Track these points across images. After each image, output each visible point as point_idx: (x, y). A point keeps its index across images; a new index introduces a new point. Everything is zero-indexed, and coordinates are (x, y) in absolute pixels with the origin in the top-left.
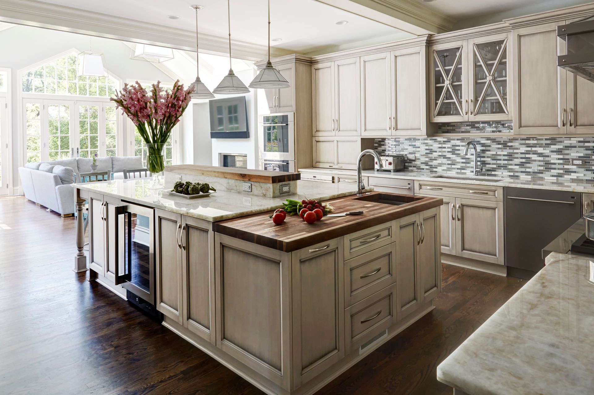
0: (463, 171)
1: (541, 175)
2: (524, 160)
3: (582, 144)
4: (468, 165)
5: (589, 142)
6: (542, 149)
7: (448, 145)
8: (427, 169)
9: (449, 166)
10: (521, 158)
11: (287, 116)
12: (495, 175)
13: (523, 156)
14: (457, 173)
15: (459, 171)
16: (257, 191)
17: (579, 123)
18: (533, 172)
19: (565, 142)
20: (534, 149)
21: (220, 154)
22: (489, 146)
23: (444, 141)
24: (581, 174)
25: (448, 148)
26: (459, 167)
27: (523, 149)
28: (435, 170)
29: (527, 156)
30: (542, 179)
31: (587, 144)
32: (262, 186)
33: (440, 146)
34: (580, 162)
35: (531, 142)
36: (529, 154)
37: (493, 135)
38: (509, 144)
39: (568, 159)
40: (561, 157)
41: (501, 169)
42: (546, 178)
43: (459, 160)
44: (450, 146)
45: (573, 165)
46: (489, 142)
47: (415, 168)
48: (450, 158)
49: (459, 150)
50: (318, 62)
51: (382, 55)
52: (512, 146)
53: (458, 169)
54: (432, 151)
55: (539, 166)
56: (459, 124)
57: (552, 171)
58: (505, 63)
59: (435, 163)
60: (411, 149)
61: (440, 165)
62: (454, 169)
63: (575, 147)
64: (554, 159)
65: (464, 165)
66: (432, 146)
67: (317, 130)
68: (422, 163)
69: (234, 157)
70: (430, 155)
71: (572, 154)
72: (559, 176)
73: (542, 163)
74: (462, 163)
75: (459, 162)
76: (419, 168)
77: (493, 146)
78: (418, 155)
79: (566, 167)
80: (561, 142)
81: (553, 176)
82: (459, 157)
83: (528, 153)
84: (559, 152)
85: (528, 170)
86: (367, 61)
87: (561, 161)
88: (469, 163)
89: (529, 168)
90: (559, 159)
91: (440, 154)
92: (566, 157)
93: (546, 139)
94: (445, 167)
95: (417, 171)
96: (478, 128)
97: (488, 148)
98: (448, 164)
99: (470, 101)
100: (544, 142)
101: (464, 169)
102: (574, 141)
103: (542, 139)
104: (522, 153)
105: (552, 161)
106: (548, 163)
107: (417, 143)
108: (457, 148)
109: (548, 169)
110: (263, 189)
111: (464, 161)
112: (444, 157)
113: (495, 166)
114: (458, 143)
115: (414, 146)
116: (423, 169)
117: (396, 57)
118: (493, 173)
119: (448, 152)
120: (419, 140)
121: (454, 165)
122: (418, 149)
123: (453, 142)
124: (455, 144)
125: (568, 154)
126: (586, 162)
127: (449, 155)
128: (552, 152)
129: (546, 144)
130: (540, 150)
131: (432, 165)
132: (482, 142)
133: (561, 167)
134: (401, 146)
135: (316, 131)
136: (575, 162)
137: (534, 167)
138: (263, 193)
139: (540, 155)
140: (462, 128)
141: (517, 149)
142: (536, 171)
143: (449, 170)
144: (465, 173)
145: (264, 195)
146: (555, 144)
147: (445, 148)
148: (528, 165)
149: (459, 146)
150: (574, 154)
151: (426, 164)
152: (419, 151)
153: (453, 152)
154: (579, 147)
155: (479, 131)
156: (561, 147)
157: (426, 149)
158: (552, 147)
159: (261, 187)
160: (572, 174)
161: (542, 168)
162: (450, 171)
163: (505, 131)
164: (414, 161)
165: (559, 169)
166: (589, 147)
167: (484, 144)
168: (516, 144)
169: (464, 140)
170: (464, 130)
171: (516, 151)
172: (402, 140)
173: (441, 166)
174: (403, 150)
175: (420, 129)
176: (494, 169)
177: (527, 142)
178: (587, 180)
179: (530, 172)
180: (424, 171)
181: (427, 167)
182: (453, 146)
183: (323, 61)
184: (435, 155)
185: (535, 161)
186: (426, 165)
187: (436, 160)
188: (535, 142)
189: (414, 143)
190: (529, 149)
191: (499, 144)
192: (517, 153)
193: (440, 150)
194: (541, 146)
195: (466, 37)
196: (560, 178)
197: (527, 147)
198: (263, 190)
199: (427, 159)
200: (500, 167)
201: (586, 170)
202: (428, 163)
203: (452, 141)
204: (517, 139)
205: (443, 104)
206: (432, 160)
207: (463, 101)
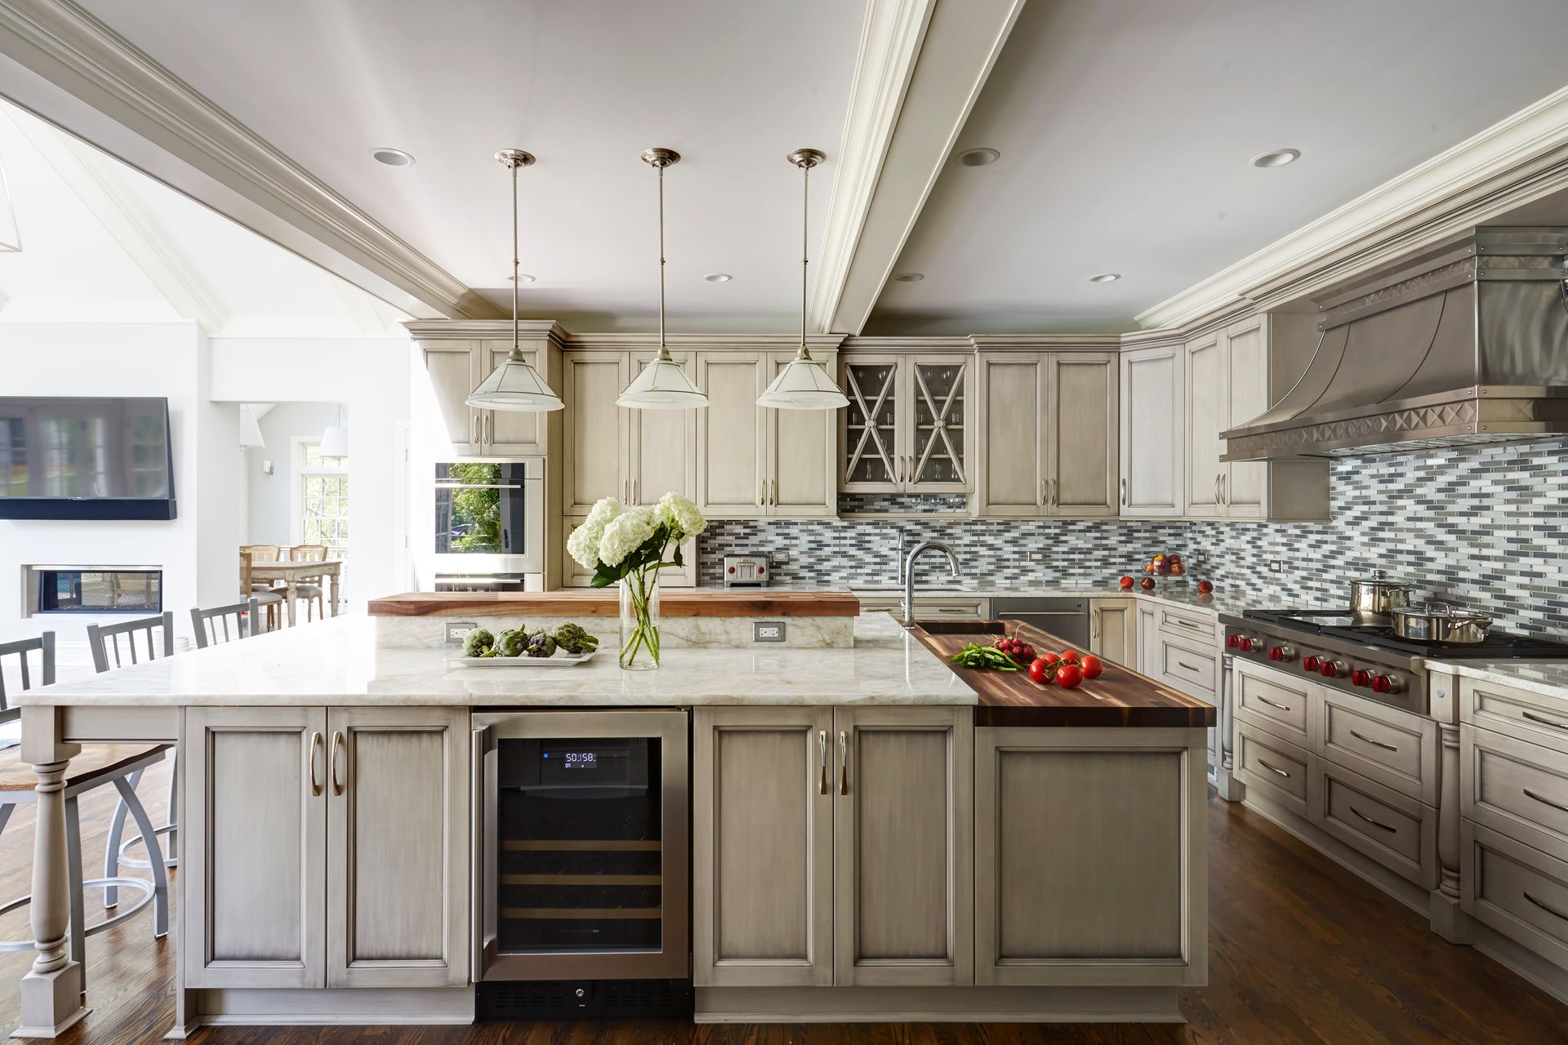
0: (876, 578)
1: (990, 578)
2: (968, 556)
3: (1041, 531)
4: (884, 567)
5: (1049, 527)
6: (993, 538)
7: (851, 533)
8: (810, 578)
9: (853, 571)
10: (965, 553)
11: (523, 465)
12: (926, 582)
13: (968, 549)
14: (866, 582)
15: (870, 578)
16: (805, 638)
17: (1061, 501)
18: (981, 574)
19: (1022, 527)
20: (982, 538)
21: (28, 567)
22: (919, 535)
23: (843, 527)
24: (1042, 574)
25: (851, 538)
26: (870, 571)
27: (968, 539)
28: (826, 578)
29: (973, 549)
30: (992, 584)
31: (1047, 531)
32: (821, 625)
33: (837, 535)
34: (1039, 557)
35: (979, 527)
36: (976, 546)
37: (925, 517)
38: (949, 531)
39: (1025, 552)
40: (1016, 549)
41: (935, 571)
42: (997, 582)
43: (869, 558)
44: (854, 535)
45: (1031, 560)
46: (919, 527)
47: (788, 578)
48: (853, 556)
49: (869, 542)
50: (582, 347)
51: (750, 357)
52: (951, 534)
53: (867, 574)
54: (820, 545)
55: (990, 564)
56: (870, 496)
57: (1005, 570)
58: (962, 402)
59: (826, 566)
60: (780, 542)
61: (836, 569)
62: (861, 574)
63: (1033, 534)
64: (1007, 552)
65: (878, 567)
66: (821, 535)
67: (577, 501)
68: (802, 567)
69: (76, 574)
70: (818, 553)
71: (1030, 545)
72: (1014, 577)
73: (993, 560)
74: (876, 563)
75: (869, 563)
76: (795, 577)
77: (924, 535)
78: (793, 553)
79: (1022, 564)
80: (1017, 527)
81: (1006, 578)
82: (869, 553)
83: (973, 544)
84: (1014, 542)
85: (974, 571)
86: (711, 364)
87: (1017, 556)
88: (886, 564)
89: (976, 567)
90: (1014, 553)
91: (837, 549)
92: (1023, 549)
93: (998, 524)
94: (844, 573)
95: (792, 583)
96: (902, 505)
97: (917, 538)
98: (851, 567)
99: (908, 459)
100: (995, 527)
101: (878, 575)
102: (1031, 527)
103: (992, 524)
104: (965, 545)
105: (1005, 557)
106: (1000, 559)
107: (793, 531)
108: (867, 538)
109: (1000, 568)
110: (823, 631)
111: (878, 560)
112: (844, 555)
113: (927, 567)
114: (869, 529)
115: (787, 536)
116: (804, 578)
117: (778, 364)
118: (924, 578)
119: (851, 545)
120: (796, 524)
121: (861, 567)
122: (794, 542)
123: (860, 529)
124: (863, 532)
125: (1024, 545)
126: (1046, 556)
127: (852, 551)
128: (1006, 542)
129: (998, 531)
130: (990, 540)
131: (821, 570)
132: (908, 528)
133: (1017, 564)
134: (761, 537)
135: (575, 504)
136: (1035, 556)
137: (983, 566)
138: (824, 640)
139: (991, 547)
140: (876, 503)
141: (959, 538)
142: (985, 572)
143: (851, 577)
144: (877, 582)
145: (828, 644)
146: (1009, 531)
147: (845, 538)
148: (973, 564)
149: (869, 535)
150: (1032, 545)
151: (810, 568)
152: (796, 545)
153: (860, 545)
154: (1039, 534)
155: (903, 510)
156: (1017, 535)
157: (810, 542)
158: (1006, 534)
159: (819, 628)
160: (1030, 574)
161: (992, 567)
162: (853, 579)
163: (942, 511)
164: (787, 563)
165: (1014, 567)
166: (1050, 534)
167: (911, 530)
168: (957, 531)
169: (879, 524)
170: (878, 508)
171: (957, 542)
172: (761, 524)
173: (837, 571)
174: (762, 543)
175: (825, 504)
176: (925, 573)
177: (973, 527)
178: (1047, 582)
179: (976, 574)
180: (807, 581)
181: (813, 574)
182: (859, 534)
183: (597, 347)
184: (827, 551)
185: (983, 556)
186: (809, 571)
187: (829, 560)
188: (984, 527)
189: (786, 531)
190: (976, 538)
191: (933, 531)
192: (959, 545)
193: (837, 542)
194: (991, 532)
195: (905, 351)
196: (1014, 581)
197: (973, 535)
198: (825, 633)
199: (812, 560)
200: (934, 568)
201: (1047, 567)
202: (813, 567)
203: (859, 527)
204: (959, 524)
205: (861, 461)
206: (820, 560)
207: (897, 457)
